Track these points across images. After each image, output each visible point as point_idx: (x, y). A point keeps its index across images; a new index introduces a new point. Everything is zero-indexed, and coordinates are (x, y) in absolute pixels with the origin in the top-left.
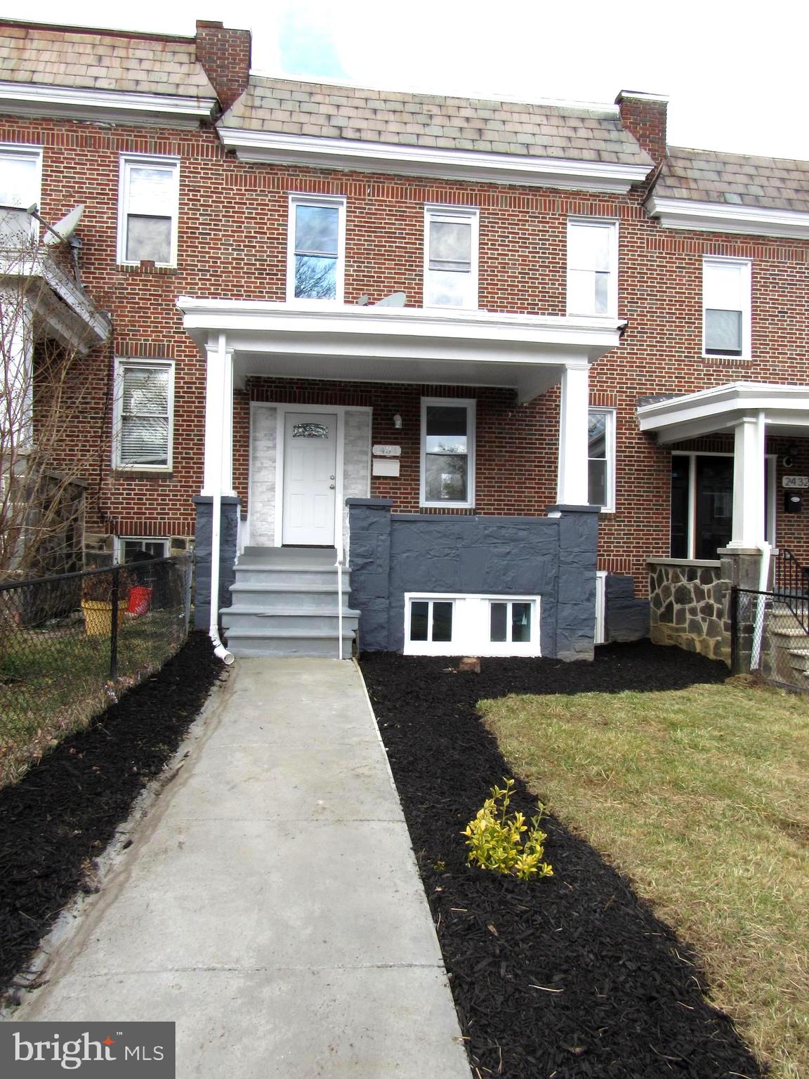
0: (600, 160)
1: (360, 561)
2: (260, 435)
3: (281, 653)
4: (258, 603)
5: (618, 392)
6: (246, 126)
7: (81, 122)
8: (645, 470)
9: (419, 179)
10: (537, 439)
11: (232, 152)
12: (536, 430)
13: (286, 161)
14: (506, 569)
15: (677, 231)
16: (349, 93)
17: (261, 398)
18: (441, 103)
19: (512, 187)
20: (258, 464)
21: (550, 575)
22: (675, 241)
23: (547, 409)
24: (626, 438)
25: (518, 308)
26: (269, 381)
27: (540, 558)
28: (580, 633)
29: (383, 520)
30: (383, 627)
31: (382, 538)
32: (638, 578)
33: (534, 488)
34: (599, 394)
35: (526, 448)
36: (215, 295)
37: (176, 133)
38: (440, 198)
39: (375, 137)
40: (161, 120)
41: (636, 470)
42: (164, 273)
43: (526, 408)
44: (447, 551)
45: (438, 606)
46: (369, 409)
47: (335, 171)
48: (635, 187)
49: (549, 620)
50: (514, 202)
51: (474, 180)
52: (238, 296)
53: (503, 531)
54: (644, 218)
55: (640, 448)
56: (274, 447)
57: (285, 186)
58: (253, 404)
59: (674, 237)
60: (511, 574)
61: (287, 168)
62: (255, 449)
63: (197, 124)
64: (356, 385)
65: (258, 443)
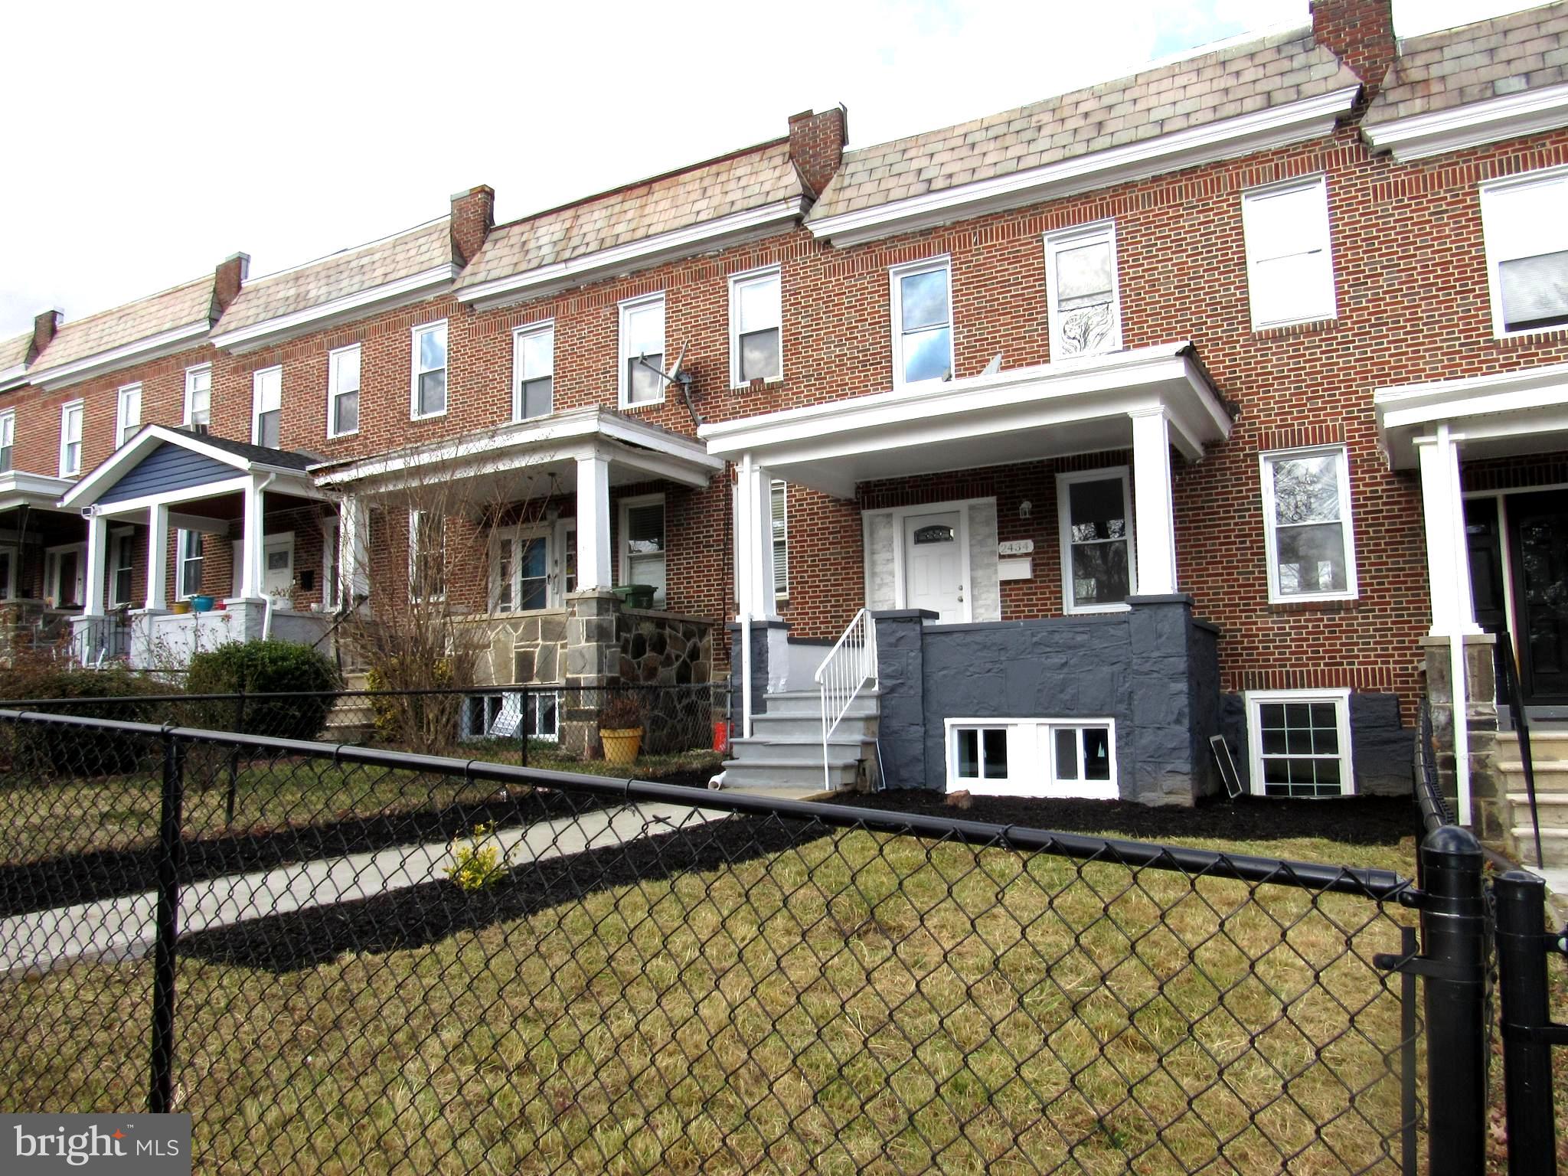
0: (1269, 105)
1: (890, 683)
2: (878, 547)
3: (772, 783)
4: (782, 732)
5: (1344, 419)
6: (832, 212)
7: (694, 257)
8: (1403, 530)
9: (1034, 206)
10: (1219, 506)
11: (827, 242)
12: (1217, 494)
13: (882, 235)
14: (1063, 687)
15: (1425, 161)
16: (942, 135)
17: (872, 505)
18: (1054, 107)
19: (1156, 179)
20: (878, 580)
21: (1121, 690)
22: (1425, 177)
23: (1232, 462)
24: (1365, 485)
25: (1178, 333)
26: (880, 484)
27: (1106, 670)
28: (1169, 767)
29: (912, 634)
30: (919, 760)
31: (912, 654)
32: (1407, 696)
33: (1222, 575)
34: (1314, 429)
35: (1204, 520)
36: (820, 400)
37: (775, 239)
38: (1060, 222)
39: (967, 178)
40: (759, 232)
41: (1387, 531)
42: (772, 387)
43: (1200, 465)
44: (989, 666)
45: (989, 735)
46: (992, 500)
47: (936, 228)
48: (1342, 121)
49: (1127, 751)
50: (1162, 197)
51: (1104, 186)
52: (843, 396)
53: (1057, 637)
54: (1365, 157)
55: (1392, 496)
56: (892, 560)
57: (883, 261)
58: (866, 514)
59: (1422, 171)
60: (1070, 691)
61: (884, 241)
62: (873, 563)
63: (792, 224)
64: (975, 473)
65: (876, 557)
